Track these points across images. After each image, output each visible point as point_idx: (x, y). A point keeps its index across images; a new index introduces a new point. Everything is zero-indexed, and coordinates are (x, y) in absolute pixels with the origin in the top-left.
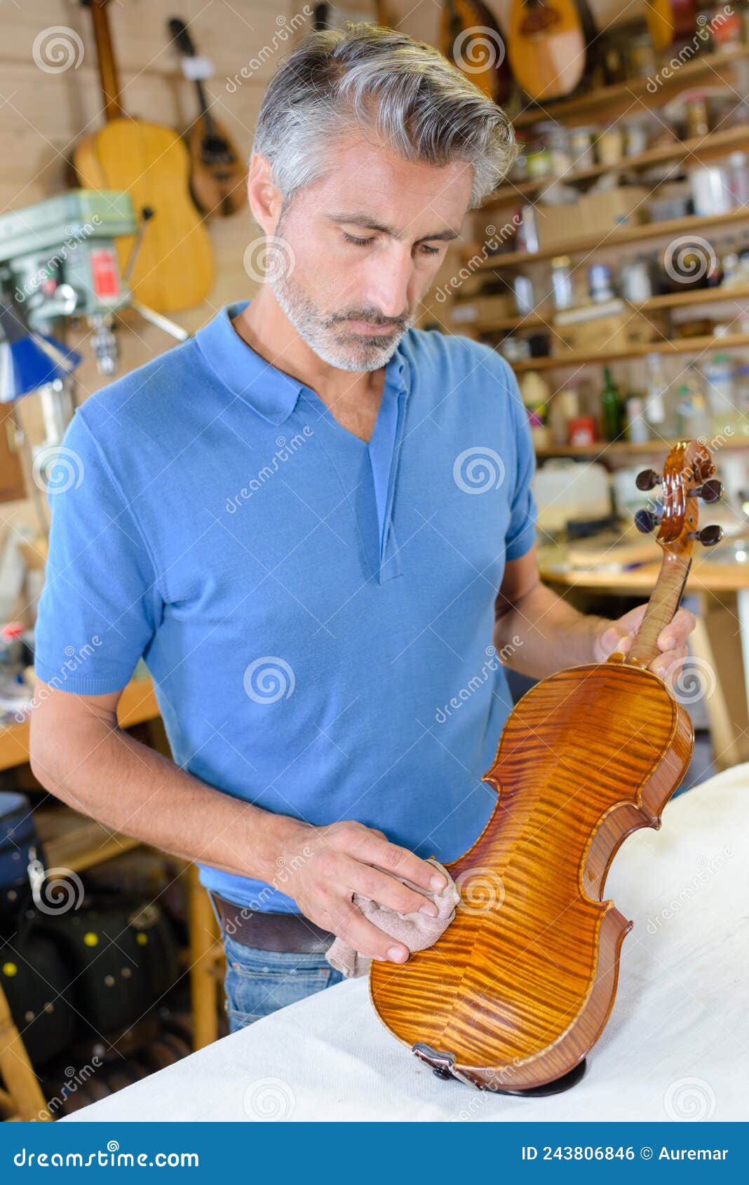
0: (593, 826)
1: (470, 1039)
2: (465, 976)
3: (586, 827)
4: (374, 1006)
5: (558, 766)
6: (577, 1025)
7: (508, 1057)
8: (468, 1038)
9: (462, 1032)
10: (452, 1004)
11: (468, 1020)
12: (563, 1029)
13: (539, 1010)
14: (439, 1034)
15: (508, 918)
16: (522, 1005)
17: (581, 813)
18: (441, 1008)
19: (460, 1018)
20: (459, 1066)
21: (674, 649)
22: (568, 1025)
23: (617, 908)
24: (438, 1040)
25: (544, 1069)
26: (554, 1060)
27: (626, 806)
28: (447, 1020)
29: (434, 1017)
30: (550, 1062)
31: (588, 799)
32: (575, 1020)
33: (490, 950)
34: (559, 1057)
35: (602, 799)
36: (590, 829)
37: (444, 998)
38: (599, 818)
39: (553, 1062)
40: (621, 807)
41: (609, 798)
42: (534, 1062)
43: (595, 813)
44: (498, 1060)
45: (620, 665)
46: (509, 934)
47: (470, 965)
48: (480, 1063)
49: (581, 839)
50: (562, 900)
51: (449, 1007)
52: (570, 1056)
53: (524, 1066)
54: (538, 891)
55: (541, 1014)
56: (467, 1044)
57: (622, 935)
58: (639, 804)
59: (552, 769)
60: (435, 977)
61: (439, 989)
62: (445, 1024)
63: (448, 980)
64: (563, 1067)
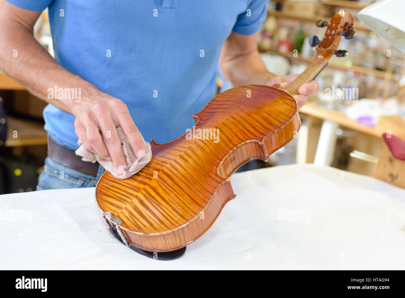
0: (235, 146)
1: (133, 217)
2: (144, 189)
3: (232, 145)
4: (95, 191)
5: (230, 116)
6: (188, 226)
7: (147, 230)
8: (132, 216)
9: (130, 213)
10: (132, 199)
11: (136, 209)
12: (180, 225)
13: (172, 214)
14: (119, 211)
15: (176, 169)
16: (165, 209)
17: (233, 138)
18: (126, 200)
19: (132, 207)
20: (121, 227)
21: (306, 96)
22: (183, 224)
23: (231, 182)
24: (117, 213)
25: (162, 242)
26: (169, 240)
27: (255, 142)
28: (125, 206)
29: (121, 203)
30: (167, 240)
31: (238, 134)
32: (188, 223)
33: (161, 181)
34: (173, 240)
35: (245, 136)
36: (233, 147)
37: (129, 196)
38: (240, 143)
39: (168, 241)
40: (252, 142)
41: (248, 136)
42: (158, 236)
43: (238, 140)
44: (141, 230)
45: (278, 88)
46: (173, 176)
47: (148, 185)
48: (132, 229)
49: (227, 149)
50: (206, 171)
51: (130, 201)
52: (178, 242)
53: (153, 237)
54: (196, 163)
55: (172, 216)
56: (130, 219)
57: (228, 199)
58: (262, 143)
59: (227, 116)
60: (129, 186)
61: (129, 191)
62: (124, 207)
63: (135, 188)
64: (173, 246)
